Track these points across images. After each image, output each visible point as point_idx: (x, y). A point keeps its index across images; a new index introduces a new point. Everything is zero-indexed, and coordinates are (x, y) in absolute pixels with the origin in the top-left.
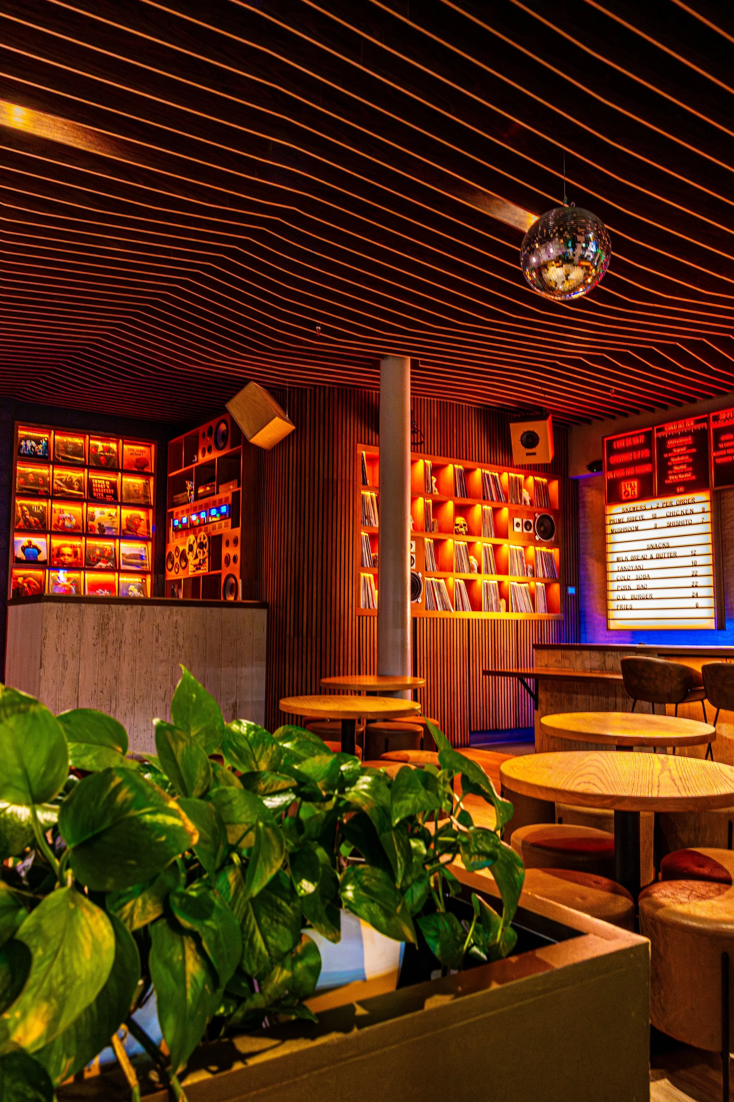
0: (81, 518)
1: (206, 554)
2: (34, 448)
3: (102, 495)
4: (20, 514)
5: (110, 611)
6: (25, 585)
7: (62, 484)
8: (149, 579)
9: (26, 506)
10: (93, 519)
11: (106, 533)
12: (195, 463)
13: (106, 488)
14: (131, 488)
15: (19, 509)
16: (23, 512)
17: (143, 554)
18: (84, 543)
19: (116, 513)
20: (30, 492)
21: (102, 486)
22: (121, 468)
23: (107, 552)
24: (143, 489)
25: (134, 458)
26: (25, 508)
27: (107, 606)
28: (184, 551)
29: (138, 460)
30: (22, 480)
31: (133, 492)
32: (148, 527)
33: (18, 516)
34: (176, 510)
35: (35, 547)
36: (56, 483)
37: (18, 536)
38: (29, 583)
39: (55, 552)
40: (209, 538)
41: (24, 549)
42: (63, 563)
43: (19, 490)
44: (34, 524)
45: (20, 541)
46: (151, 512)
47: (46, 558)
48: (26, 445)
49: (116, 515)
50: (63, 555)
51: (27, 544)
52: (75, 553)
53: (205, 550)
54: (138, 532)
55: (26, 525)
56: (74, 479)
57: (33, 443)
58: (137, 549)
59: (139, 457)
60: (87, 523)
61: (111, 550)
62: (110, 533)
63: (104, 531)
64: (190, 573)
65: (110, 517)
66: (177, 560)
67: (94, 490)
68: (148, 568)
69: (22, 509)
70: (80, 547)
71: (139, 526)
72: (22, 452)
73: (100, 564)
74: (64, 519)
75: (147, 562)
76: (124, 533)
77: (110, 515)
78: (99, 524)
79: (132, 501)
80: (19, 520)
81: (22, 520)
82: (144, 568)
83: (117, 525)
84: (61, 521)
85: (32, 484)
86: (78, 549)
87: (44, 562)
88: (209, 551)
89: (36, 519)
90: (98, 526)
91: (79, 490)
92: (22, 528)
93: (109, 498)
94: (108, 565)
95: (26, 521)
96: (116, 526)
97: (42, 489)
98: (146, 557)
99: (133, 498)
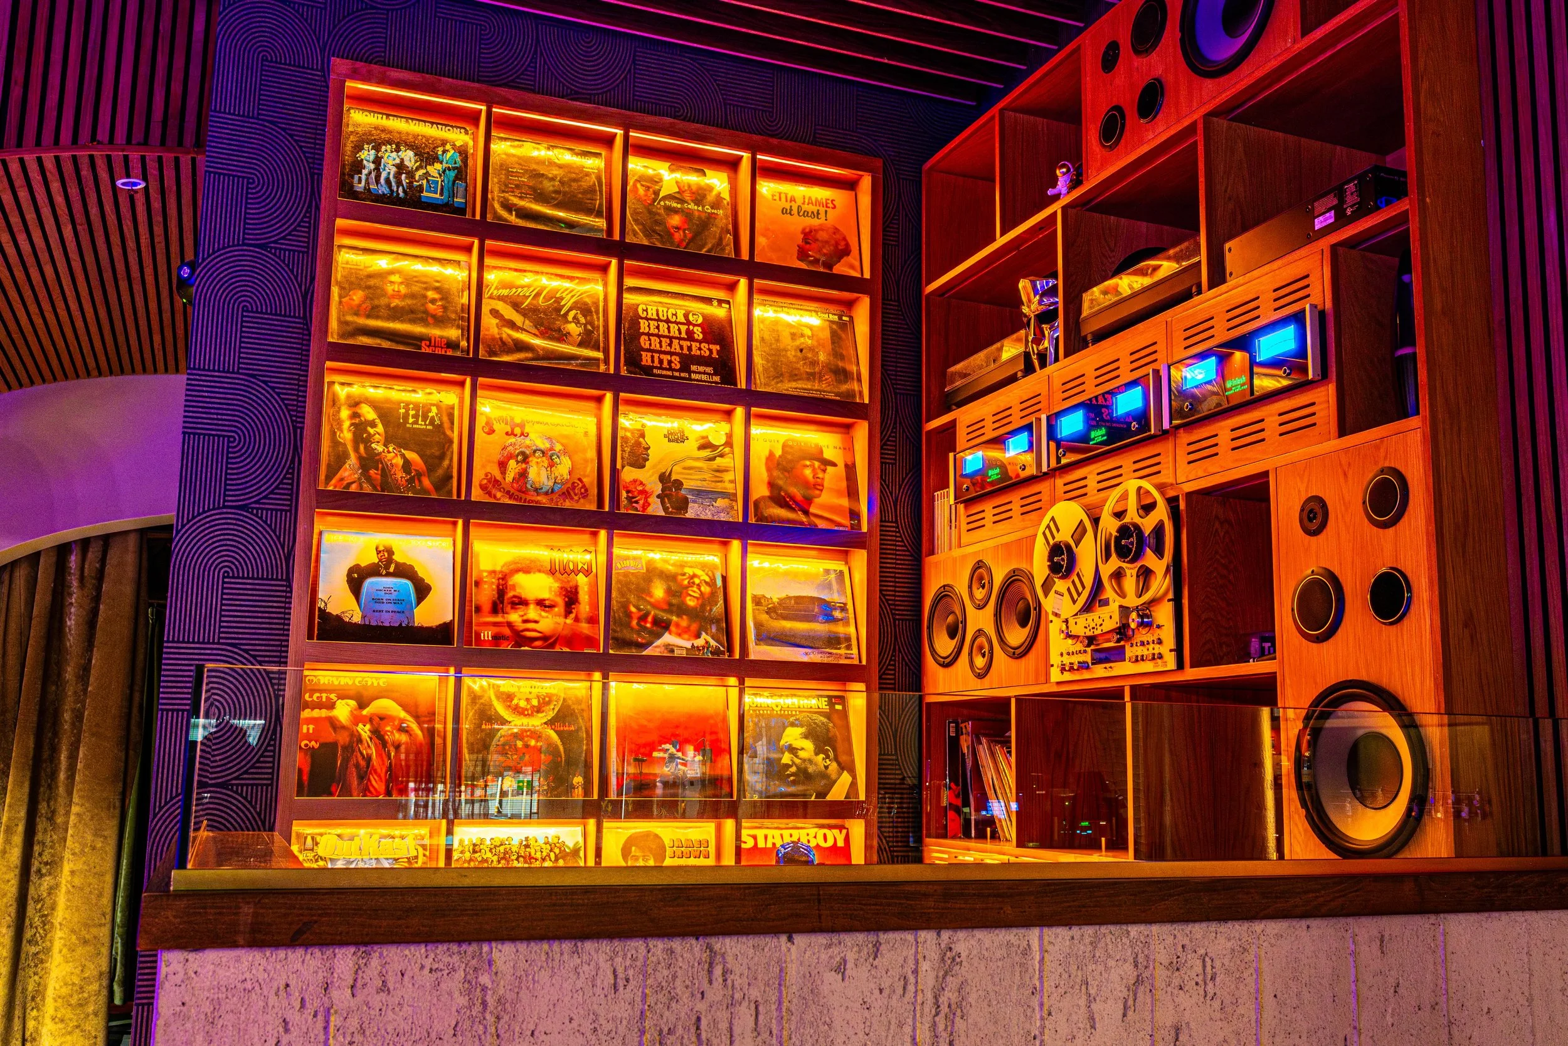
0: (592, 454)
1: (1161, 584)
2: (411, 174)
3: (676, 359)
4: (346, 435)
5: (715, 993)
6: (364, 730)
7: (518, 319)
8: (858, 700)
9: (374, 405)
10: (639, 459)
11: (690, 514)
12: (1056, 197)
13: (690, 336)
14: (786, 341)
15: (345, 413)
16: (360, 428)
17: (835, 597)
18: (602, 558)
19: (730, 436)
20: (386, 344)
21: (674, 328)
22: (745, 256)
23: (694, 592)
24: (829, 347)
25: (799, 223)
26: (368, 413)
27: (688, 950)
28: (1014, 580)
29: (809, 235)
30: (357, 296)
31: (791, 354)
32: (852, 492)
33: (335, 443)
34: (964, 416)
35: (405, 572)
36: (495, 313)
37: (340, 528)
38: (379, 722)
39: (485, 595)
40: (1172, 502)
41: (356, 579)
42: (519, 638)
43: (342, 335)
44: (400, 475)
45: (346, 548)
46: (861, 432)
47: (449, 618)
48: (377, 161)
49: (729, 443)
50: (520, 602)
51: (374, 559)
52: (571, 597)
53: (1159, 565)
54: (812, 510)
55: (369, 479)
56: (567, 302)
57: (409, 157)
58: (809, 578)
59: (815, 222)
60: (615, 472)
61: (711, 583)
62: (707, 515)
63: (684, 504)
64: (1056, 675)
65: (706, 453)
66: (980, 620)
67: (644, 342)
68: (856, 653)
69: (355, 415)
70: (587, 572)
71: (818, 486)
72: (360, 187)
73: (668, 638)
74: (526, 459)
75: (852, 630)
76: (759, 516)
77: (706, 445)
78: (664, 478)
79: (788, 387)
80: (340, 459)
81: (353, 460)
82: (841, 655)
83: (732, 481)
84: (513, 467)
85: (396, 314)
86: (581, 579)
87: (441, 634)
88: (1176, 570)
89: (412, 456)
90: (658, 488)
91: (587, 341)
92: (353, 488)
93: (701, 375)
94: (700, 642)
95: (369, 461)
96: (729, 488)
97: (436, 332)
98: (843, 609)
99: (794, 376)
